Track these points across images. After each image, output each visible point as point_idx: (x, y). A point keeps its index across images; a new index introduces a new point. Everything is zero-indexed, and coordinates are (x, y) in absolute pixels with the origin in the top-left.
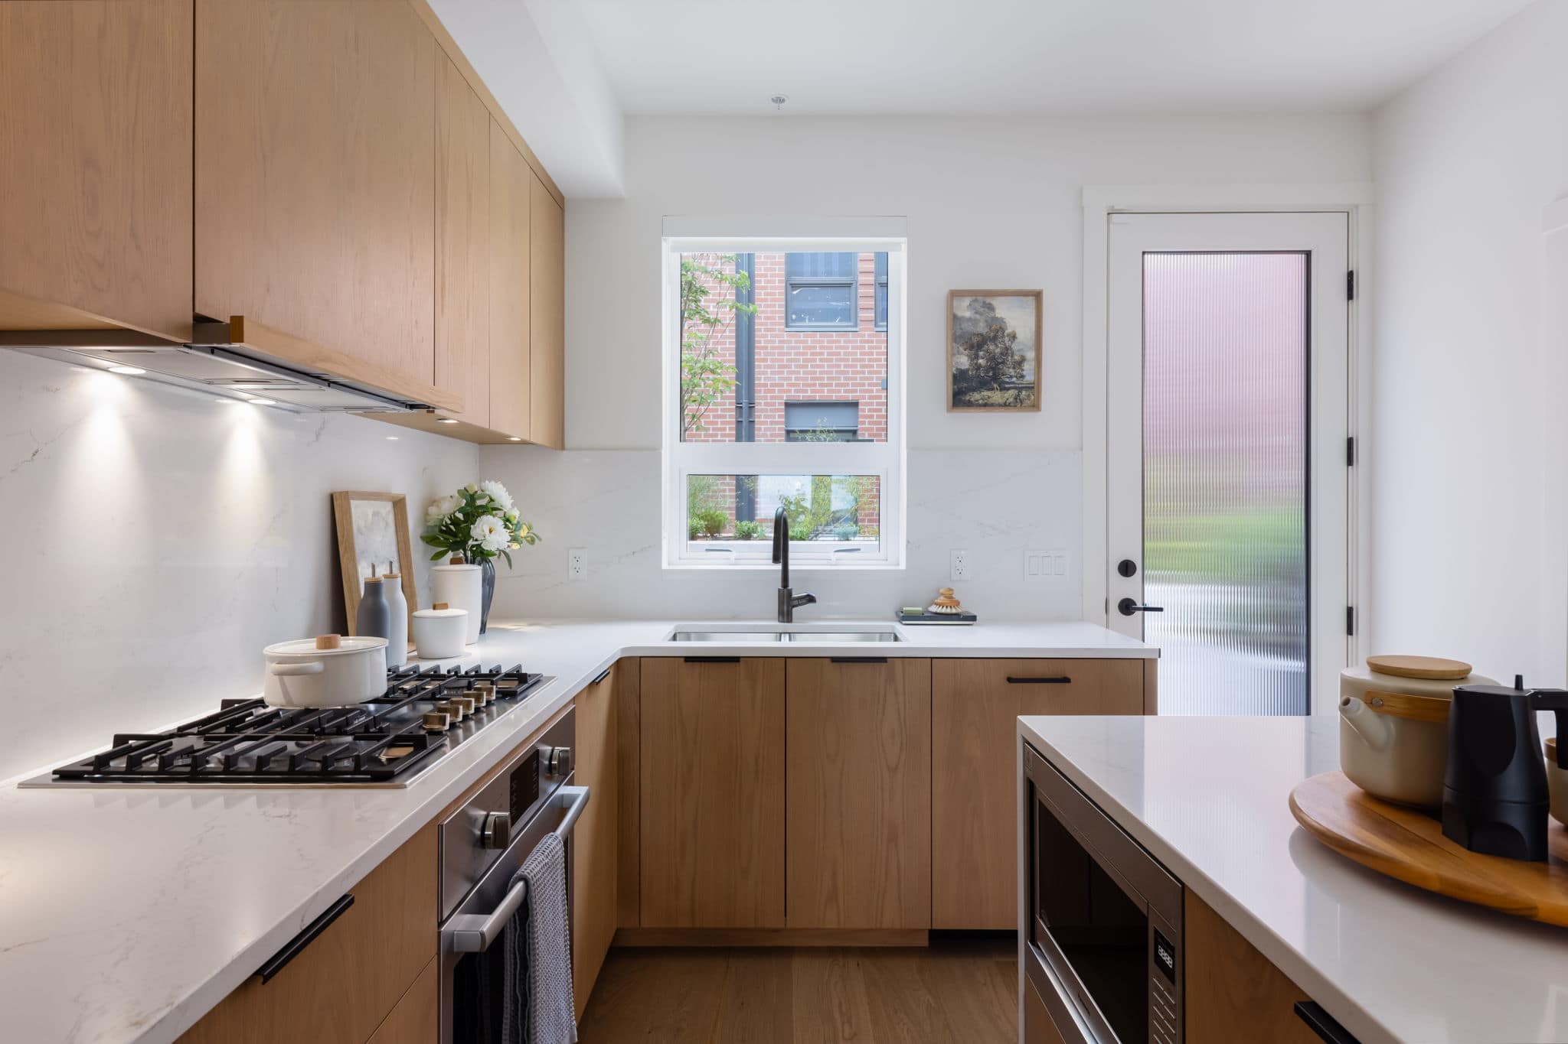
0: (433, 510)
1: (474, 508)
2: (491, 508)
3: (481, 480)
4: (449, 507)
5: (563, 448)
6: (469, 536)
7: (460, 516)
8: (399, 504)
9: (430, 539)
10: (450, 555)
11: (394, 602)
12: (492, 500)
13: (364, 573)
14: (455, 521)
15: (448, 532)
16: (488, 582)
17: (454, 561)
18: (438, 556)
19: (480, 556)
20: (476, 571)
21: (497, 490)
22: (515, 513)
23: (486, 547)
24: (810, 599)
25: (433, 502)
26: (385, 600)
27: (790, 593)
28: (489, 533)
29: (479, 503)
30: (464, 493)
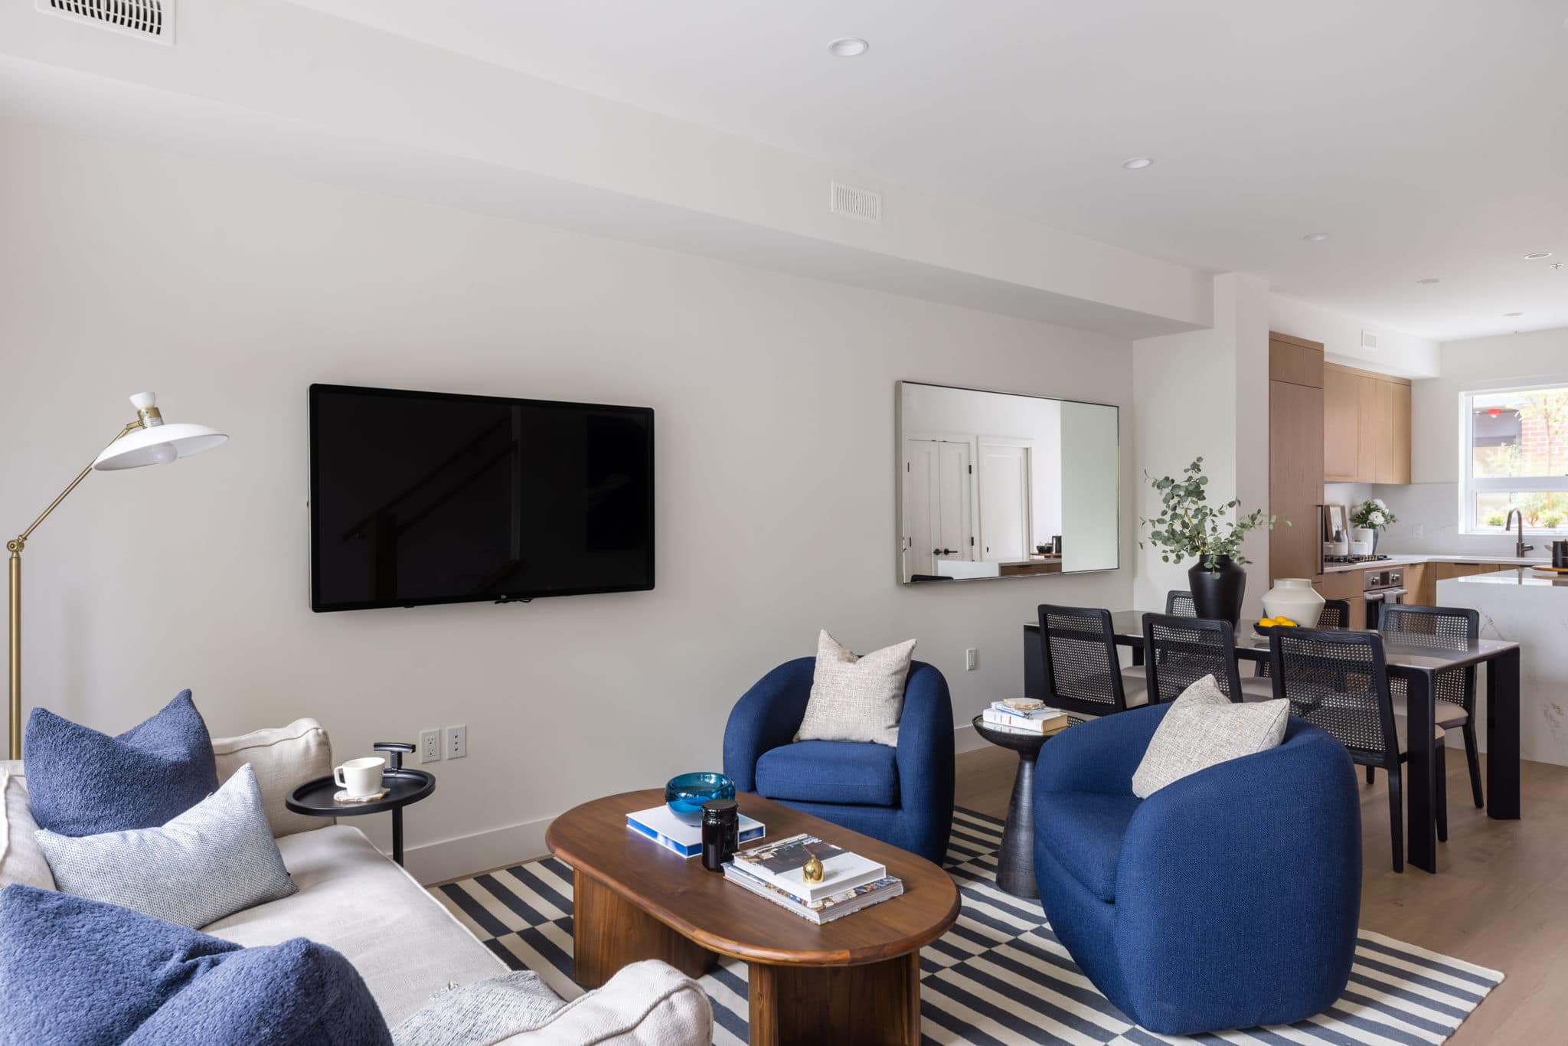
0: (1354, 510)
1: (1370, 509)
2: (1377, 509)
3: (1373, 498)
4: (1360, 509)
5: (1410, 483)
6: (1368, 519)
7: (1364, 512)
8: (1343, 509)
9: (1352, 520)
10: (1361, 525)
11: (1344, 537)
12: (1377, 506)
13: (1334, 529)
14: (1362, 514)
15: (1359, 517)
16: (1376, 537)
17: (1362, 527)
18: (1357, 526)
19: (1372, 526)
20: (1371, 532)
21: (1380, 503)
22: (1387, 511)
23: (1374, 523)
24: (1531, 548)
25: (1353, 507)
26: (1341, 536)
27: (1522, 545)
28: (1377, 518)
29: (1372, 507)
30: (1366, 503)
